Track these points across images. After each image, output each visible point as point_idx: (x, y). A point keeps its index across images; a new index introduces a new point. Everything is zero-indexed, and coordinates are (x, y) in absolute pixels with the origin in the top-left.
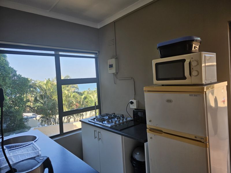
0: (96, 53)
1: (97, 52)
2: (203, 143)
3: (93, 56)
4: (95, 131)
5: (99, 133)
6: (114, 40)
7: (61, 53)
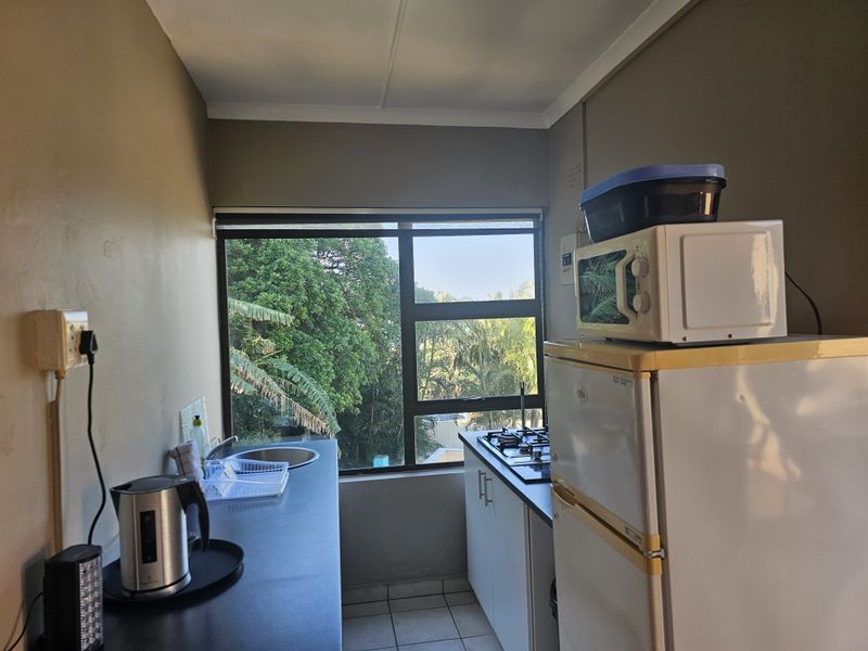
0: (537, 216)
1: (539, 211)
2: (642, 553)
3: (530, 224)
4: (480, 473)
5: (488, 482)
6: (582, 168)
7: (416, 226)
